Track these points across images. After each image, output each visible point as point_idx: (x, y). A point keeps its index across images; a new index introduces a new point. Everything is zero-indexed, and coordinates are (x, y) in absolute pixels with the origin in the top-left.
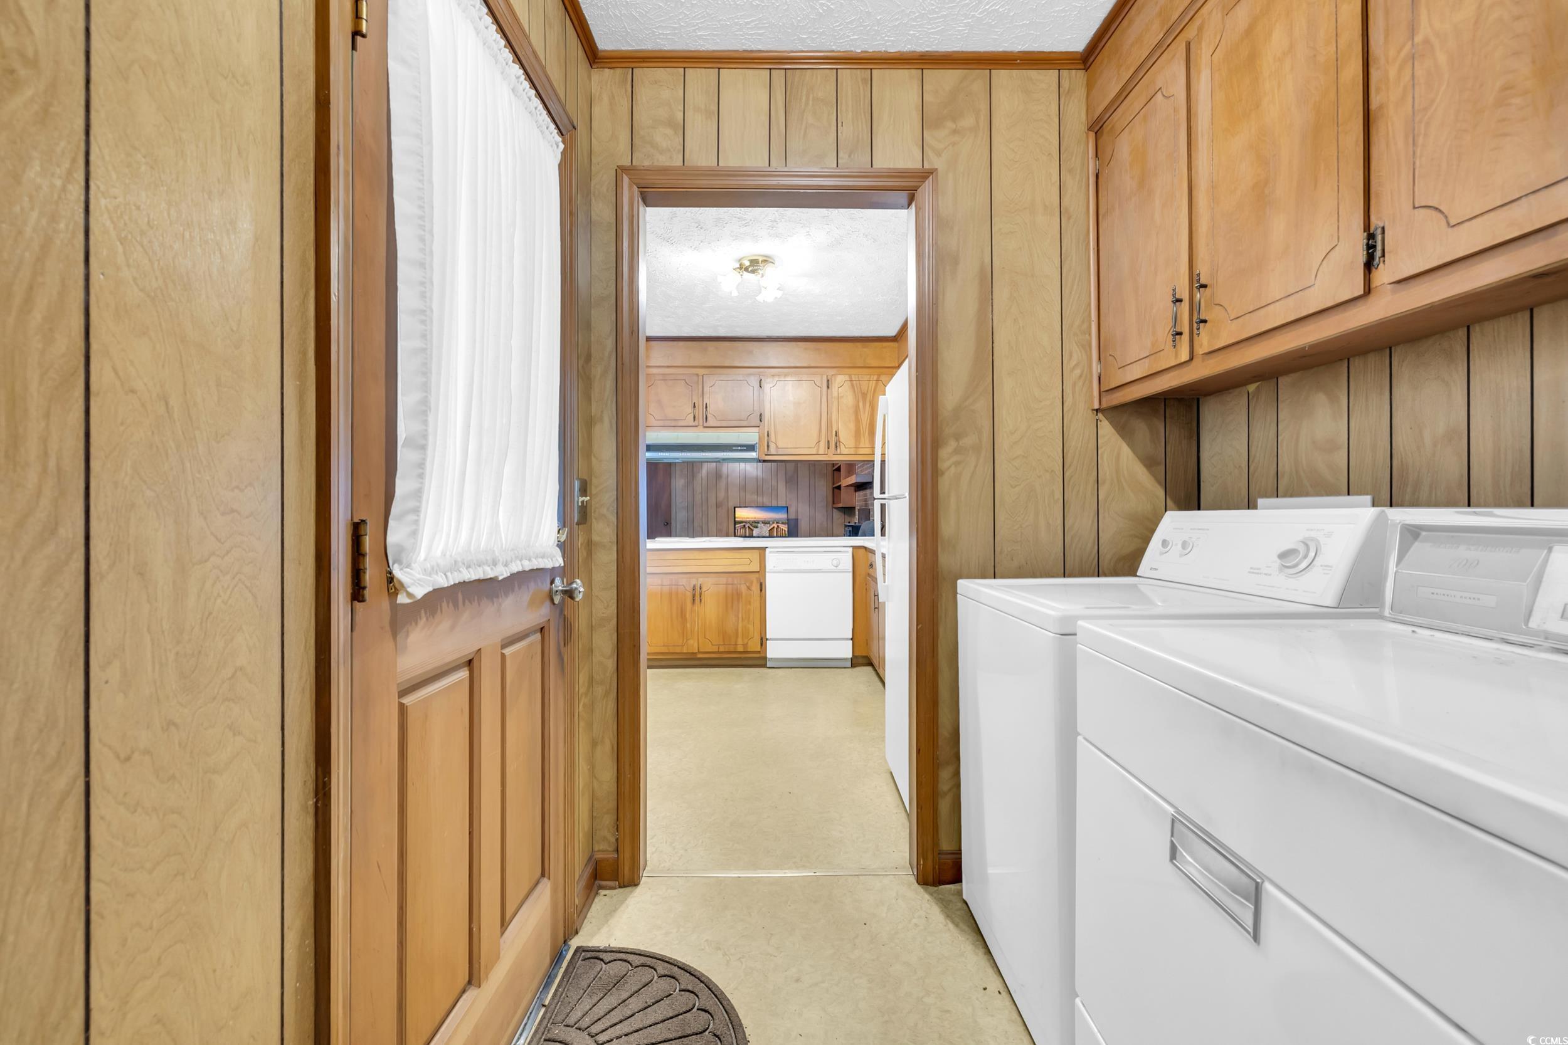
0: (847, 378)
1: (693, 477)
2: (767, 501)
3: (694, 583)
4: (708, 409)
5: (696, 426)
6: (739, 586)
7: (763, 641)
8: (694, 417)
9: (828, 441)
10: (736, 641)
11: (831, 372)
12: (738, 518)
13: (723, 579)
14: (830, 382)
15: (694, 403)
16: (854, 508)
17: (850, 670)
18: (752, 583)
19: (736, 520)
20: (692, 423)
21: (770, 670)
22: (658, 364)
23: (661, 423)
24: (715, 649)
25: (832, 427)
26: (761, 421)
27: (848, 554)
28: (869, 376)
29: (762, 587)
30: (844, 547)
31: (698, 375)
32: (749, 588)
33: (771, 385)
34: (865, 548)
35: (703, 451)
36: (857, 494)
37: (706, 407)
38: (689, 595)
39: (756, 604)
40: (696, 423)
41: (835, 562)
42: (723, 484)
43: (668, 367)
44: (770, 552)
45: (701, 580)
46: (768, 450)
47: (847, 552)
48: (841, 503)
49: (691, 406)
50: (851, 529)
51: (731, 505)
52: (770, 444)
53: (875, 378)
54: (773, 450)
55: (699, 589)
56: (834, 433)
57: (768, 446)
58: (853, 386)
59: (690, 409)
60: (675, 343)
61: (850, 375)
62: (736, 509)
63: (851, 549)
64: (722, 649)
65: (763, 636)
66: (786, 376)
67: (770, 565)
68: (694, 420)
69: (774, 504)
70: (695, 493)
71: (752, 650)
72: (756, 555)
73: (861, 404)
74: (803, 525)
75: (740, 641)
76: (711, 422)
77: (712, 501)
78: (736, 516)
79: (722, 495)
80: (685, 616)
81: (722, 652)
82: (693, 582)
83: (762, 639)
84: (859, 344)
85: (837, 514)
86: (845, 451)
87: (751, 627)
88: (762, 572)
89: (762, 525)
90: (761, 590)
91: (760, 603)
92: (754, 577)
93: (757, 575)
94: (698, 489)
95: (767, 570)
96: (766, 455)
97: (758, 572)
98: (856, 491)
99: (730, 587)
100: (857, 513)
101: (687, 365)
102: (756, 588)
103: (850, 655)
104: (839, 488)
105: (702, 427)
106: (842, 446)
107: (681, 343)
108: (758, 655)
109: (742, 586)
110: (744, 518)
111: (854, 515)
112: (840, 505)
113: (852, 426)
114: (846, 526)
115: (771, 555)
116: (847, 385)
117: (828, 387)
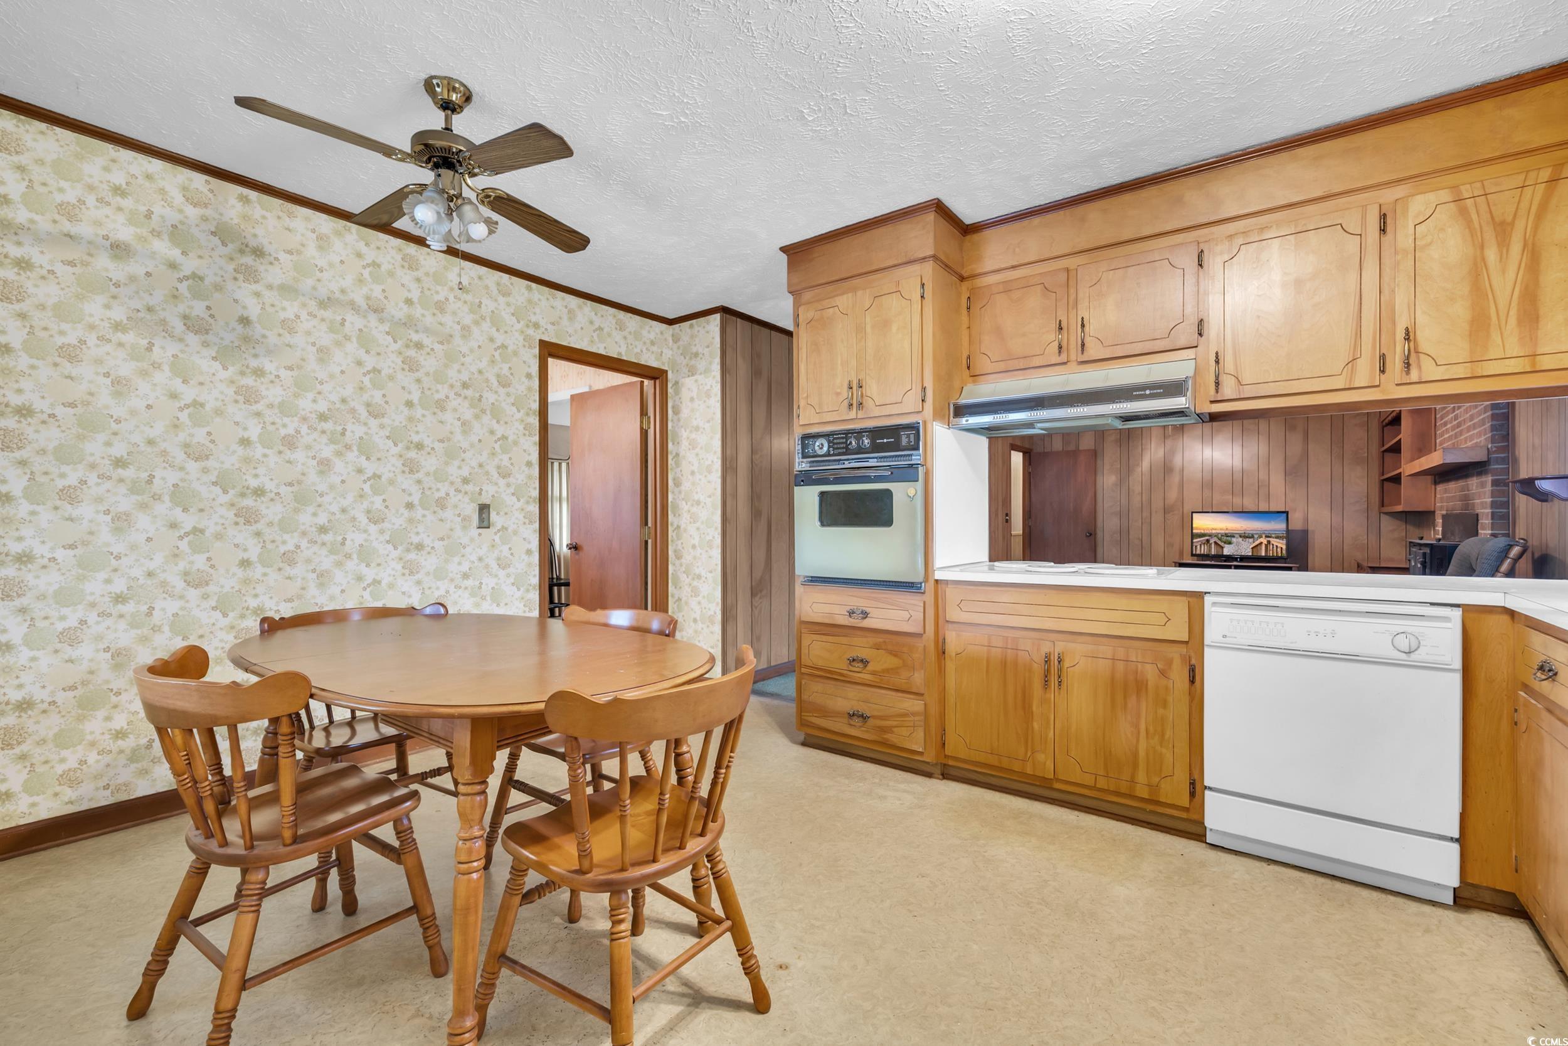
0: (1445, 195)
1: (1129, 471)
2: (1249, 504)
3: (1047, 650)
4: (1087, 329)
5: (1065, 363)
6: (1139, 665)
7: (1196, 788)
8: (1060, 347)
9: (1383, 357)
10: (1133, 776)
11: (1388, 196)
12: (1197, 529)
13: (1106, 650)
14: (1389, 220)
15: (1060, 321)
16: (1433, 512)
17: (1451, 916)
18: (1169, 663)
19: (1194, 531)
20: (1056, 359)
21: (1213, 854)
22: (996, 267)
23: (1002, 366)
24: (1089, 780)
25: (1394, 323)
26: (1200, 334)
27: (1449, 625)
28: (1522, 176)
29: (1194, 675)
30: (1432, 604)
31: (1068, 270)
32: (1163, 673)
33: (1226, 257)
34: (1512, 614)
35: (1071, 405)
36: (1440, 488)
37: (1083, 326)
38: (1038, 669)
39: (1178, 708)
40: (1064, 358)
41: (1403, 643)
42: (1176, 479)
43: (1013, 267)
44: (1214, 604)
45: (1060, 647)
46: (1217, 392)
47: (1446, 619)
48: (1400, 504)
49: (1054, 326)
50: (1428, 551)
51: (1188, 508)
52: (1223, 378)
53: (1545, 175)
54: (1229, 389)
55: (1056, 663)
56: (1400, 334)
57: (1217, 384)
58: (1463, 212)
59: (1052, 336)
60: (1026, 222)
61: (1455, 188)
62: (1194, 514)
63: (1457, 613)
64: (1102, 783)
65: (1196, 777)
66: (1262, 230)
67: (1212, 632)
68: (1060, 352)
69: (1263, 507)
70: (1131, 493)
71: (1169, 802)
72: (1180, 610)
73: (1491, 254)
74: (1320, 543)
75: (1141, 777)
76: (1093, 352)
77: (1157, 504)
78: (1194, 526)
79: (1172, 495)
80: (1030, 706)
81: (1100, 790)
82: (1046, 648)
83: (1193, 784)
84: (1488, 105)
85: (1387, 523)
86: (1430, 371)
87: (1168, 756)
88: (1195, 641)
89: (1240, 539)
90: (1192, 681)
91: (1190, 707)
92: (1175, 653)
93: (1183, 649)
94: (1137, 489)
95: (1206, 643)
96: (1212, 402)
97: (1186, 643)
98: (1436, 483)
99: (1121, 666)
100: (1440, 521)
101: (1047, 256)
102: (1179, 676)
103: (1455, 882)
104: (1397, 479)
105: (1075, 363)
106: (1426, 362)
107: (1036, 221)
108: (1184, 815)
109: (1148, 666)
110: (1208, 529)
111: (1434, 525)
112: (1399, 508)
113: (1461, 311)
114: (1412, 544)
115: (1214, 609)
116: (1444, 215)
117: (1383, 230)
